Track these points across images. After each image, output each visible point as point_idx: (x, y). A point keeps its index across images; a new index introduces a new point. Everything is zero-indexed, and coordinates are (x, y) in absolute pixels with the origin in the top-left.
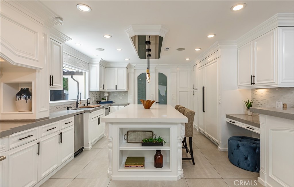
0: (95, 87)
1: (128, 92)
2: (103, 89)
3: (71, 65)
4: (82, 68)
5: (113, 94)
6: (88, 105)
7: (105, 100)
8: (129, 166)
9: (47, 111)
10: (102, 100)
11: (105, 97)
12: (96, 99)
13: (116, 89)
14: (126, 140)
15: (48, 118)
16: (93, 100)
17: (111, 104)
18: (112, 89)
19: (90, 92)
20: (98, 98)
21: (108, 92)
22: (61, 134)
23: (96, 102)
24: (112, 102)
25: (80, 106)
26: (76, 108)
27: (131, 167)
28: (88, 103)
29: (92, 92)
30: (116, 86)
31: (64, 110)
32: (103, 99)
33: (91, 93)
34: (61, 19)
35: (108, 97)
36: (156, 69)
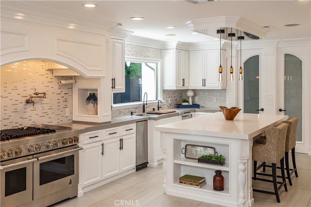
0: (171, 84)
1: (225, 89)
2: (183, 85)
3: (137, 58)
4: (152, 58)
5: (201, 93)
6: (158, 110)
7: (188, 102)
8: (184, 182)
9: (109, 115)
10: (183, 102)
11: (189, 97)
12: (174, 101)
13: (204, 85)
14: (184, 155)
15: (110, 122)
16: (170, 102)
17: (196, 109)
18: (199, 86)
19: (163, 90)
20: (178, 100)
21: (194, 91)
22: (121, 140)
23: (175, 105)
24: (197, 106)
25: (147, 110)
26: (142, 113)
27: (185, 183)
28: (158, 106)
29: (167, 90)
30: (204, 81)
31: (128, 114)
32: (185, 101)
33: (164, 91)
34: (120, 24)
35: (193, 97)
36: (277, 48)
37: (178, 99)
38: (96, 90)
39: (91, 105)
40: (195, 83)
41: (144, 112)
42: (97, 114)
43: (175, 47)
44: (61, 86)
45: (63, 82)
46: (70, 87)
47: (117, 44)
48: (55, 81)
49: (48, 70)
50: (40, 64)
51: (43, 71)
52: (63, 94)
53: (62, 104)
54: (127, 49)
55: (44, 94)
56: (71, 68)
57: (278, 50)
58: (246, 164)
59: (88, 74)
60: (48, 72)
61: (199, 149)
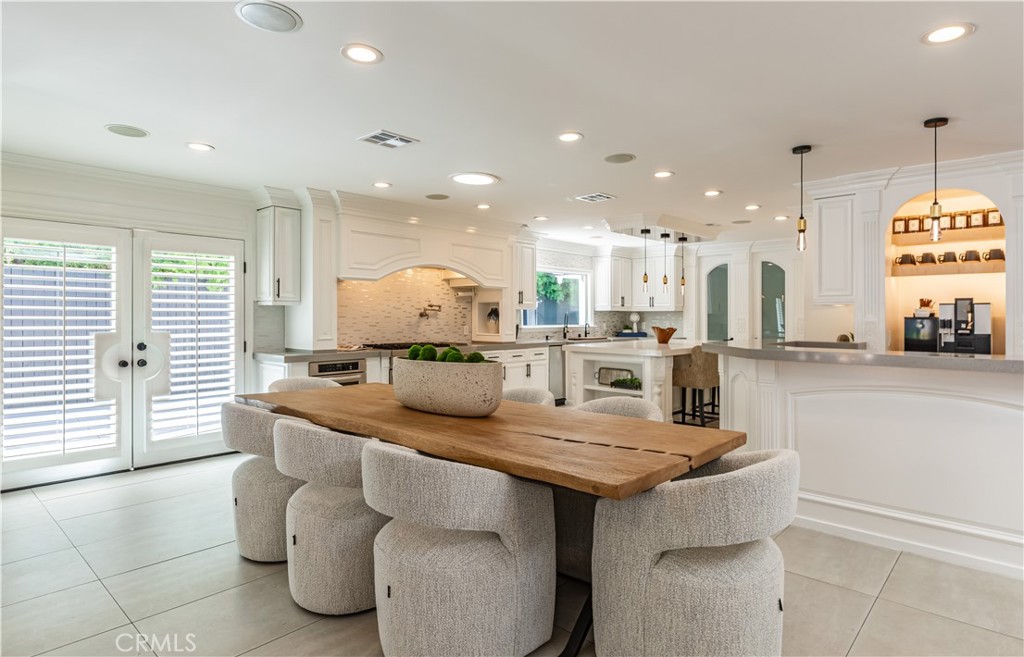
0: (605, 304)
1: (682, 311)
2: (623, 305)
5: (650, 317)
6: (586, 336)
7: (631, 329)
9: (513, 335)
10: (624, 329)
11: (632, 323)
12: (611, 327)
13: (652, 305)
14: (598, 379)
15: (513, 343)
16: (605, 328)
17: (642, 339)
18: (645, 307)
19: (594, 311)
20: (617, 326)
21: (640, 314)
22: (528, 366)
23: (613, 333)
24: (644, 335)
25: (570, 335)
28: (586, 332)
29: (601, 312)
30: (652, 300)
31: (543, 339)
32: (627, 328)
33: (596, 313)
34: (526, 226)
35: (639, 323)
36: (751, 254)
37: (619, 324)
38: (498, 304)
39: (492, 321)
40: (640, 304)
41: (565, 337)
42: (498, 332)
43: (609, 253)
44: (459, 299)
45: (460, 294)
46: (470, 301)
47: (525, 250)
48: (452, 292)
49: (444, 280)
50: (436, 273)
51: (439, 281)
52: (460, 309)
53: (460, 321)
54: (538, 256)
55: (440, 307)
56: (468, 277)
57: (752, 256)
59: (486, 284)
60: (444, 283)
61: (615, 373)
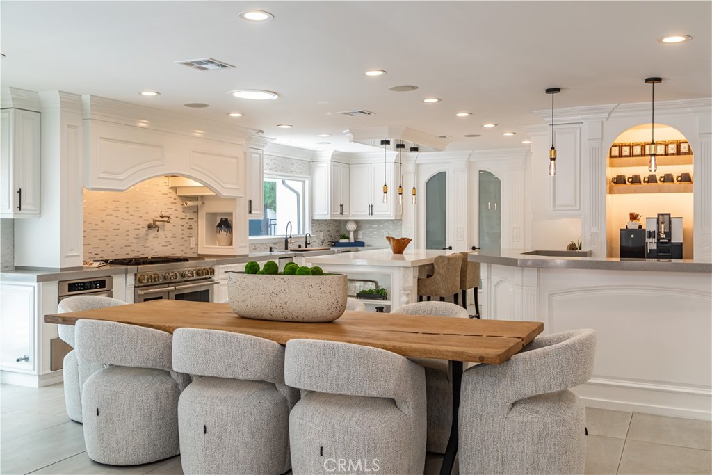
0: (323, 211)
1: (401, 220)
2: (341, 214)
3: (276, 173)
4: (297, 173)
5: (367, 226)
6: (306, 247)
7: (348, 238)
9: (246, 247)
10: (341, 238)
11: (349, 232)
12: (328, 237)
13: (371, 213)
15: (248, 255)
16: (322, 238)
17: (359, 248)
18: (363, 215)
19: (313, 220)
20: (333, 235)
21: (357, 222)
23: (330, 243)
24: (362, 244)
25: (290, 246)
26: (284, 250)
28: (306, 242)
29: (318, 220)
30: (371, 207)
31: (267, 251)
32: (344, 237)
33: (315, 222)
34: (261, 131)
35: (356, 232)
36: (469, 162)
37: (335, 233)
38: (231, 214)
39: (223, 233)
40: (358, 211)
41: (286, 248)
42: (231, 244)
43: (329, 159)
44: (186, 209)
45: (189, 203)
46: (196, 210)
47: (254, 155)
48: (179, 202)
49: (172, 188)
50: (162, 181)
51: (166, 190)
52: (187, 220)
53: (187, 232)
54: (265, 161)
55: (169, 217)
56: (206, 186)
57: (470, 165)
58: (410, 296)
59: (225, 194)
60: (171, 191)
61: (358, 284)
